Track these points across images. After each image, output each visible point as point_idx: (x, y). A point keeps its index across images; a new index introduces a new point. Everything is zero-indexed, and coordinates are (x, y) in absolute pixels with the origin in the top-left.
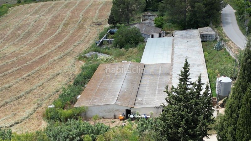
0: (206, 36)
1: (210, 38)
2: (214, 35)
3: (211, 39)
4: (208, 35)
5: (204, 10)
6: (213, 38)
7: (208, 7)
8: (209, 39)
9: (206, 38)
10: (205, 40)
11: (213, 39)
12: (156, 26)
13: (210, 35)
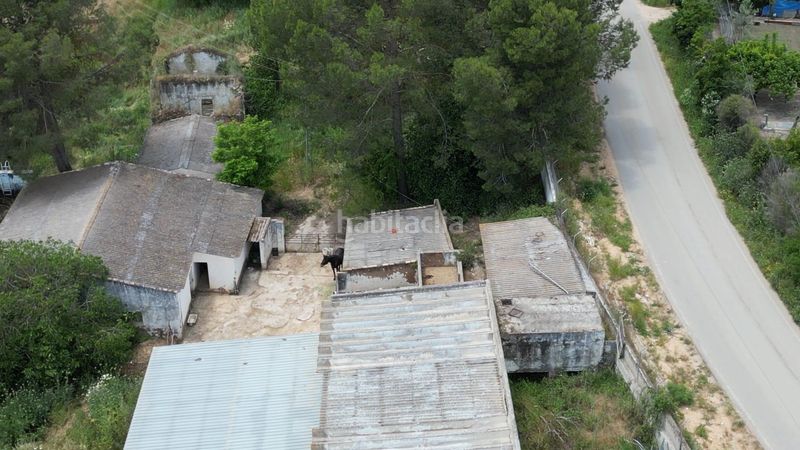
0: (545, 346)
1: (571, 351)
2: (595, 332)
3: (578, 358)
4: (558, 335)
5: (511, 103)
6: (591, 353)
7: (534, 84)
8: (566, 359)
9: (543, 353)
10: (536, 366)
11: (589, 359)
12: (229, 177)
13: (568, 335)
